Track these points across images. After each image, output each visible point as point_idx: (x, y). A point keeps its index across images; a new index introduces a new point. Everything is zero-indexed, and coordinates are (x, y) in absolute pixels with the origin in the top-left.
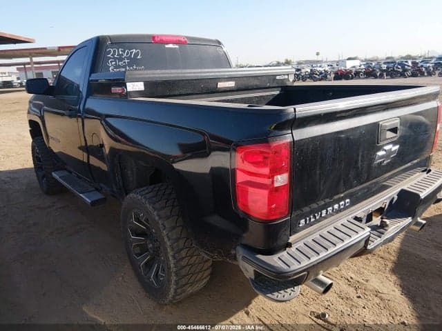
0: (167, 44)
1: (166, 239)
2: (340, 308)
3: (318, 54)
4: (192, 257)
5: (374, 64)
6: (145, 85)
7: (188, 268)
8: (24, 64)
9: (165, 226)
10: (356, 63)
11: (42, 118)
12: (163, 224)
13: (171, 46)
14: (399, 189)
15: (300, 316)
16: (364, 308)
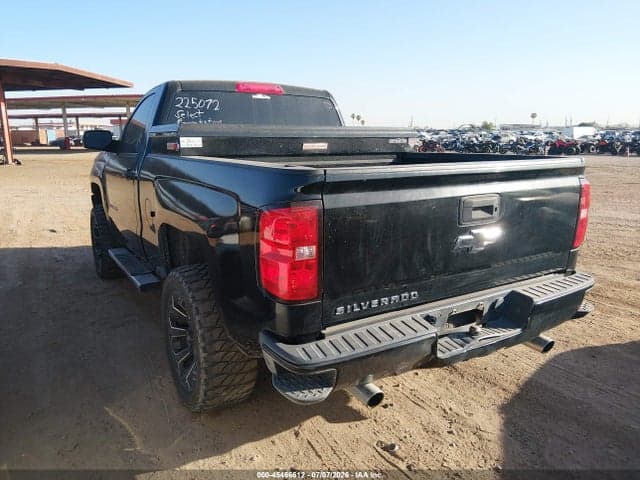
0: (255, 94)
1: (197, 327)
2: (419, 441)
3: (534, 116)
4: (229, 352)
5: (617, 134)
6: (203, 142)
7: (222, 365)
8: (120, 116)
9: (198, 311)
10: (589, 132)
11: (103, 180)
12: (196, 308)
13: (260, 96)
14: (509, 291)
15: (363, 446)
16: (451, 445)
